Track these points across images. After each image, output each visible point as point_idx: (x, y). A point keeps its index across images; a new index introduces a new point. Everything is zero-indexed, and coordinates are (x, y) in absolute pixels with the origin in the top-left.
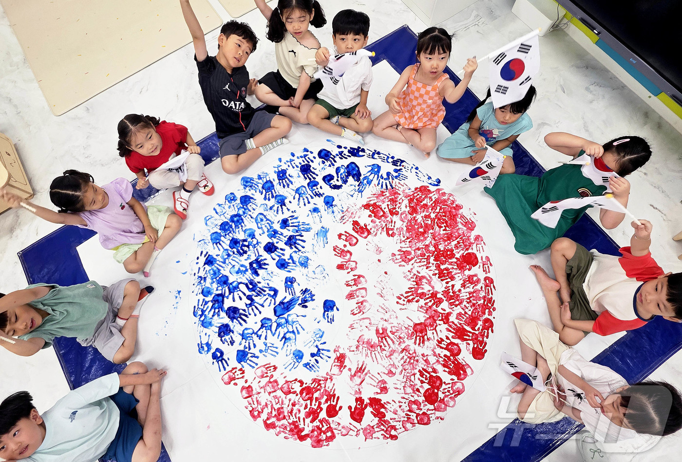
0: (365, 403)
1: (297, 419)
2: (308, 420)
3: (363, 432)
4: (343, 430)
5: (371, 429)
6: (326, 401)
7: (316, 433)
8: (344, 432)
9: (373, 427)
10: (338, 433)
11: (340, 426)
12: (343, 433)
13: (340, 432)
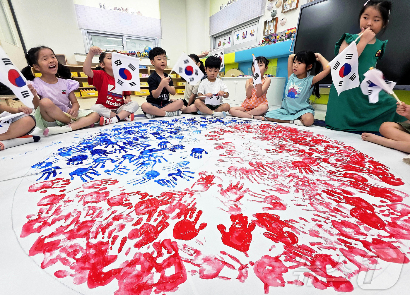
0: (250, 222)
1: (110, 240)
2: (130, 243)
3: (257, 271)
4: (205, 266)
5: (274, 263)
6: (178, 216)
7: (138, 267)
8: (209, 269)
9: (277, 259)
10: (194, 272)
11: (201, 257)
12: (205, 273)
13: (197, 269)
